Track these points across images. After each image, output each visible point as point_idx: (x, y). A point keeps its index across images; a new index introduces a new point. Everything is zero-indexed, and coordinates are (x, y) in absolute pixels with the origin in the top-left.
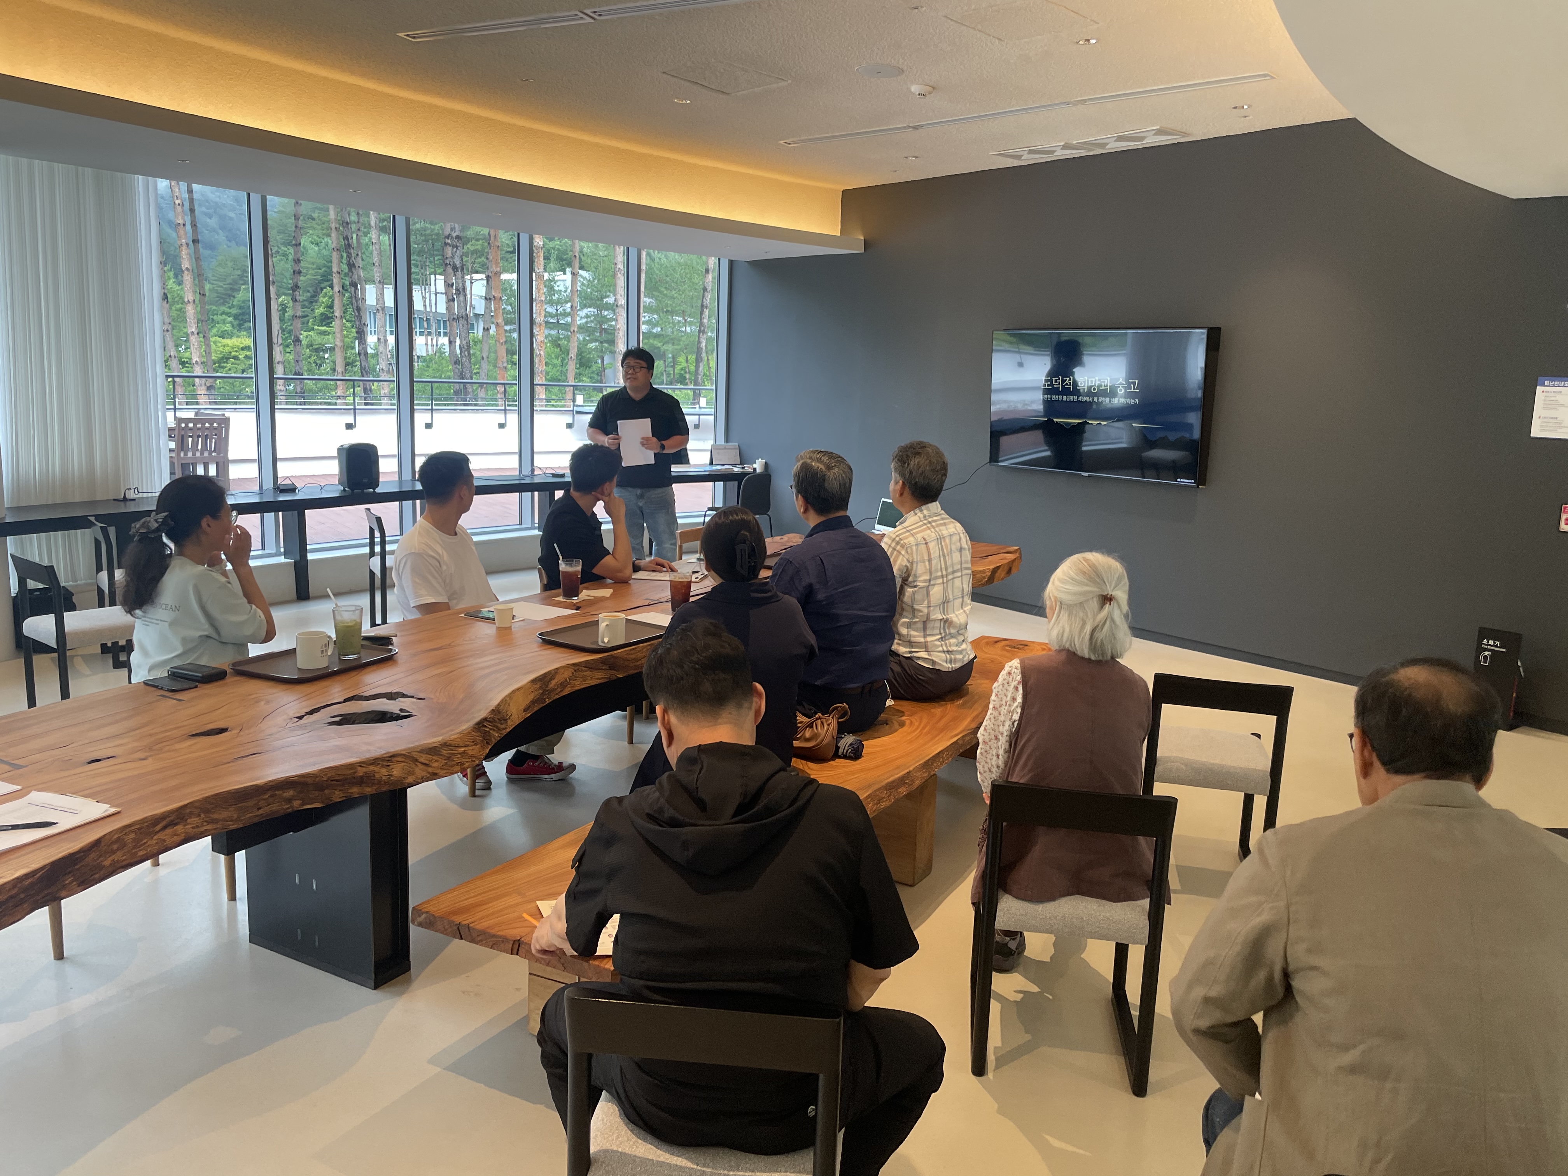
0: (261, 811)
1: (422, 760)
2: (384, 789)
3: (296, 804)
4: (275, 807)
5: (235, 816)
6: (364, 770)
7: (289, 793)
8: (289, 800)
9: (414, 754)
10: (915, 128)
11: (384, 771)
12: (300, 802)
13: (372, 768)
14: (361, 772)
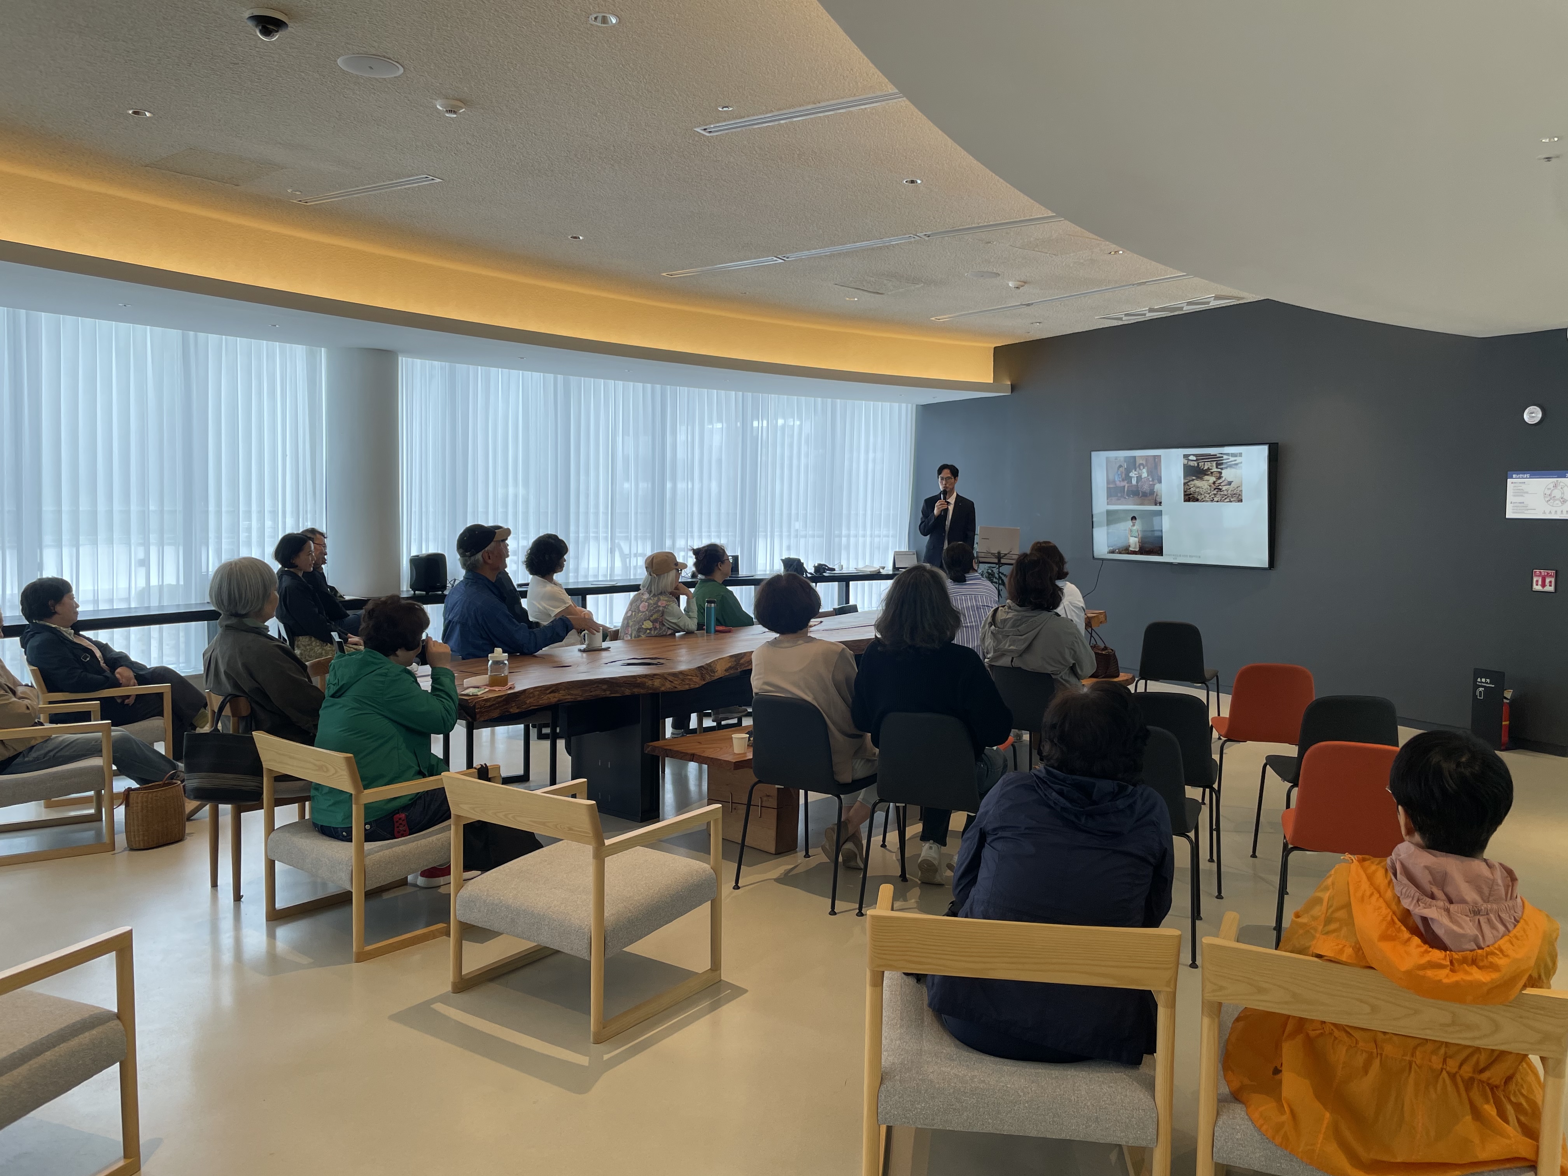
0: (592, 694)
1: (669, 679)
2: (650, 692)
3: (608, 693)
4: (598, 693)
5: (581, 694)
6: (641, 680)
7: (605, 687)
8: (605, 690)
9: (665, 675)
10: (1028, 305)
11: (650, 682)
12: (609, 692)
13: (644, 679)
14: (639, 680)
